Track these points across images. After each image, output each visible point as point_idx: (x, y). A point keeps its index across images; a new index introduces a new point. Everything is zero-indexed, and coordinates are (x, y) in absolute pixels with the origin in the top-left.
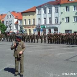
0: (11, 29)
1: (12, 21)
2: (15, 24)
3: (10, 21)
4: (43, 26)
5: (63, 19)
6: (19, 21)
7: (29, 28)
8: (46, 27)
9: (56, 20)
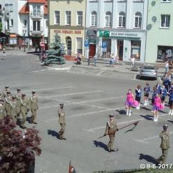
0: (10, 24)
1: (11, 5)
2: (20, 14)
3: (7, 5)
4: (103, 32)
5: (154, 19)
6: (31, 7)
7: (66, 32)
8: (110, 35)
9: (137, 18)
